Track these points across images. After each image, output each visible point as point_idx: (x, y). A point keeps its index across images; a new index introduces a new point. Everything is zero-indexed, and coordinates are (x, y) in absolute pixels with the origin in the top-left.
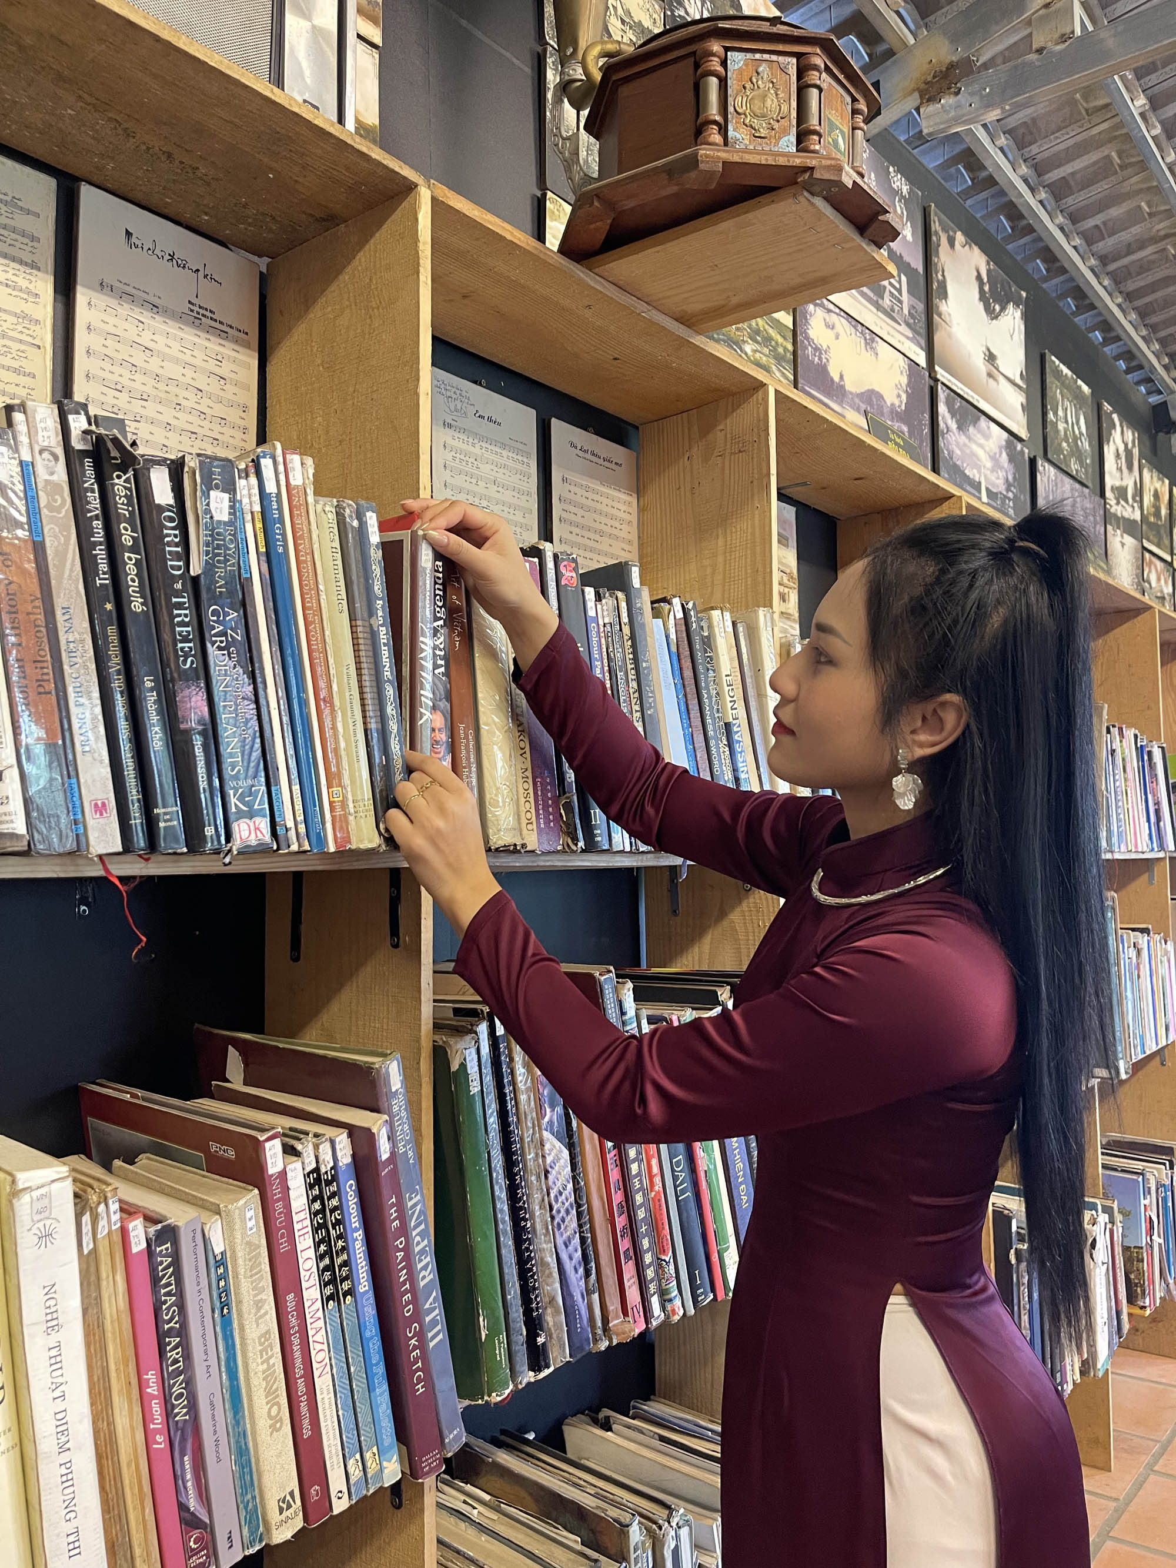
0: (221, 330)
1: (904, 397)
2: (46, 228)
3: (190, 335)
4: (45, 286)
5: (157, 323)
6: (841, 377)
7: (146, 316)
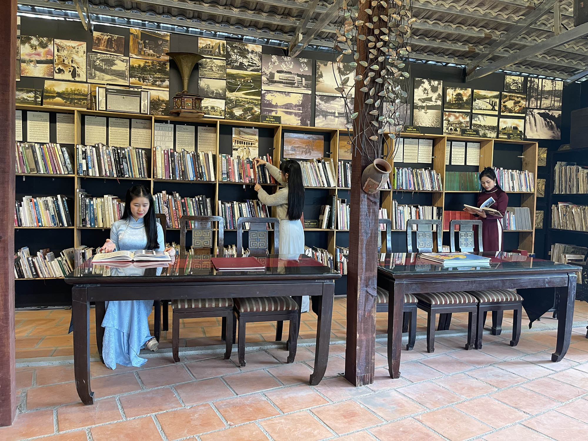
0: (147, 128)
1: (301, 102)
2: (128, 124)
3: (143, 130)
4: (128, 129)
5: (140, 129)
6: (276, 103)
7: (138, 129)
